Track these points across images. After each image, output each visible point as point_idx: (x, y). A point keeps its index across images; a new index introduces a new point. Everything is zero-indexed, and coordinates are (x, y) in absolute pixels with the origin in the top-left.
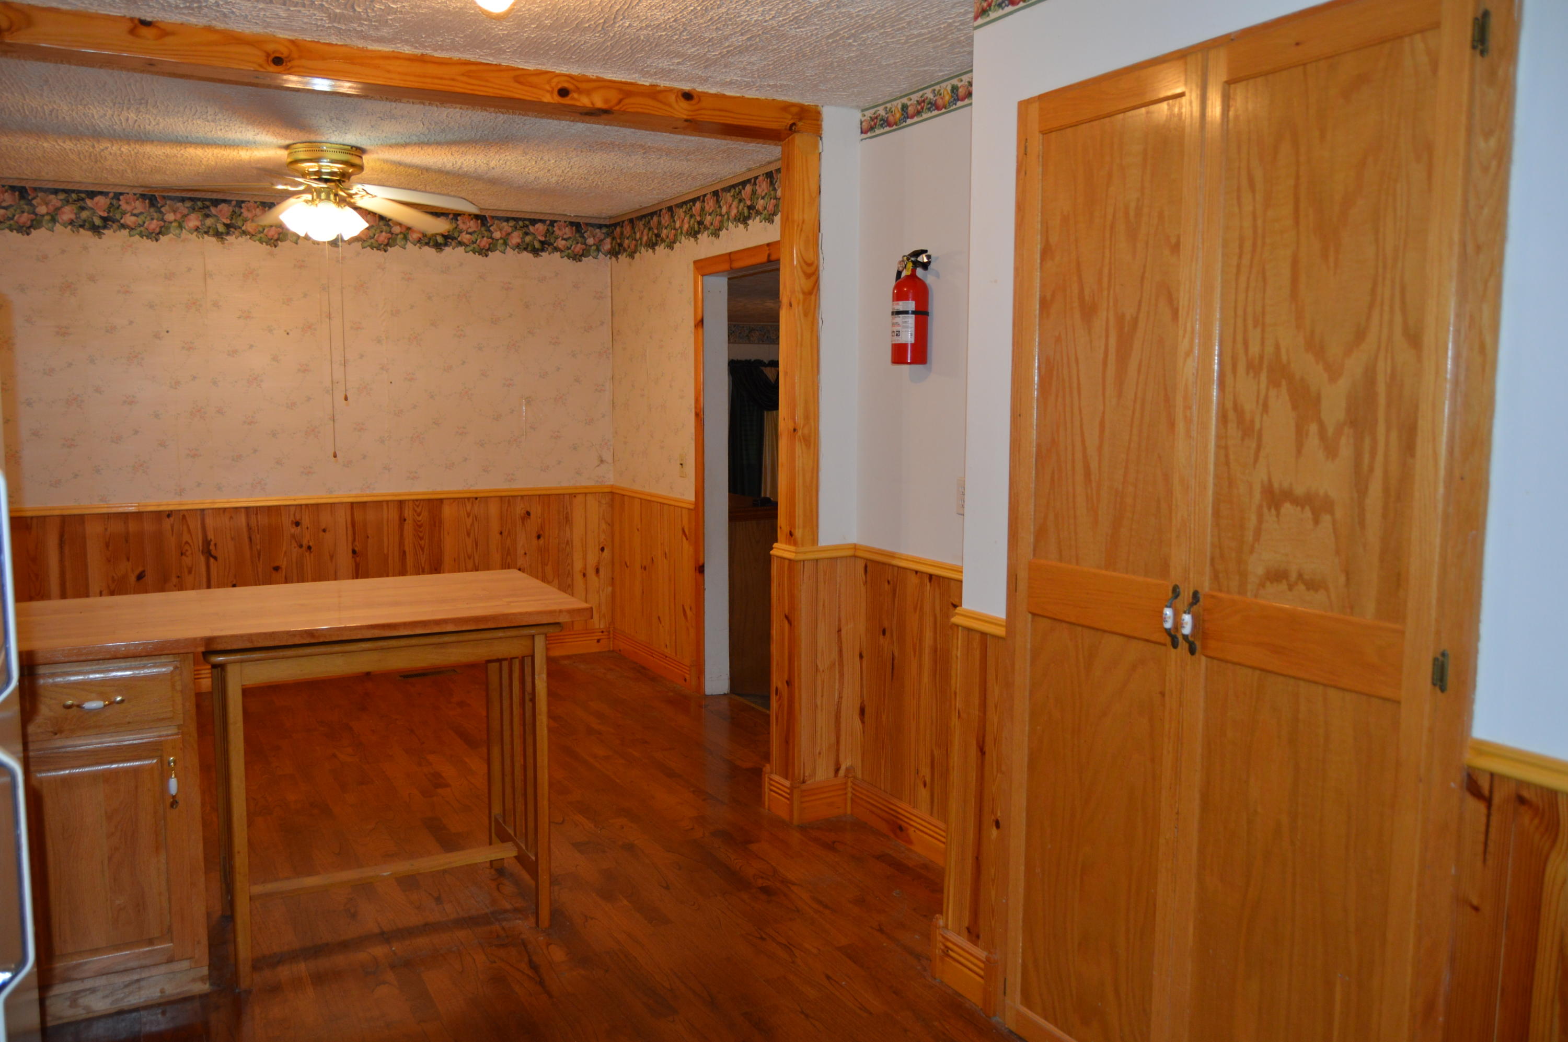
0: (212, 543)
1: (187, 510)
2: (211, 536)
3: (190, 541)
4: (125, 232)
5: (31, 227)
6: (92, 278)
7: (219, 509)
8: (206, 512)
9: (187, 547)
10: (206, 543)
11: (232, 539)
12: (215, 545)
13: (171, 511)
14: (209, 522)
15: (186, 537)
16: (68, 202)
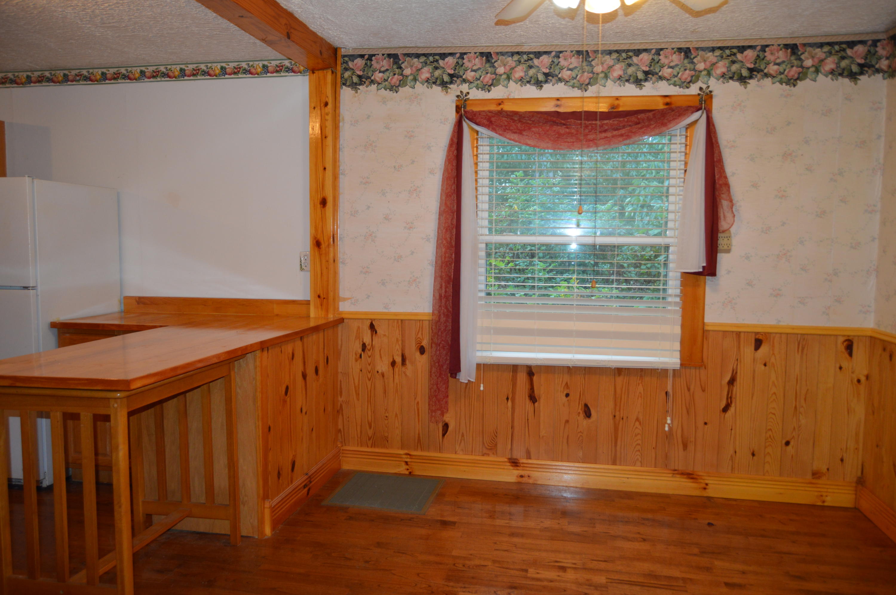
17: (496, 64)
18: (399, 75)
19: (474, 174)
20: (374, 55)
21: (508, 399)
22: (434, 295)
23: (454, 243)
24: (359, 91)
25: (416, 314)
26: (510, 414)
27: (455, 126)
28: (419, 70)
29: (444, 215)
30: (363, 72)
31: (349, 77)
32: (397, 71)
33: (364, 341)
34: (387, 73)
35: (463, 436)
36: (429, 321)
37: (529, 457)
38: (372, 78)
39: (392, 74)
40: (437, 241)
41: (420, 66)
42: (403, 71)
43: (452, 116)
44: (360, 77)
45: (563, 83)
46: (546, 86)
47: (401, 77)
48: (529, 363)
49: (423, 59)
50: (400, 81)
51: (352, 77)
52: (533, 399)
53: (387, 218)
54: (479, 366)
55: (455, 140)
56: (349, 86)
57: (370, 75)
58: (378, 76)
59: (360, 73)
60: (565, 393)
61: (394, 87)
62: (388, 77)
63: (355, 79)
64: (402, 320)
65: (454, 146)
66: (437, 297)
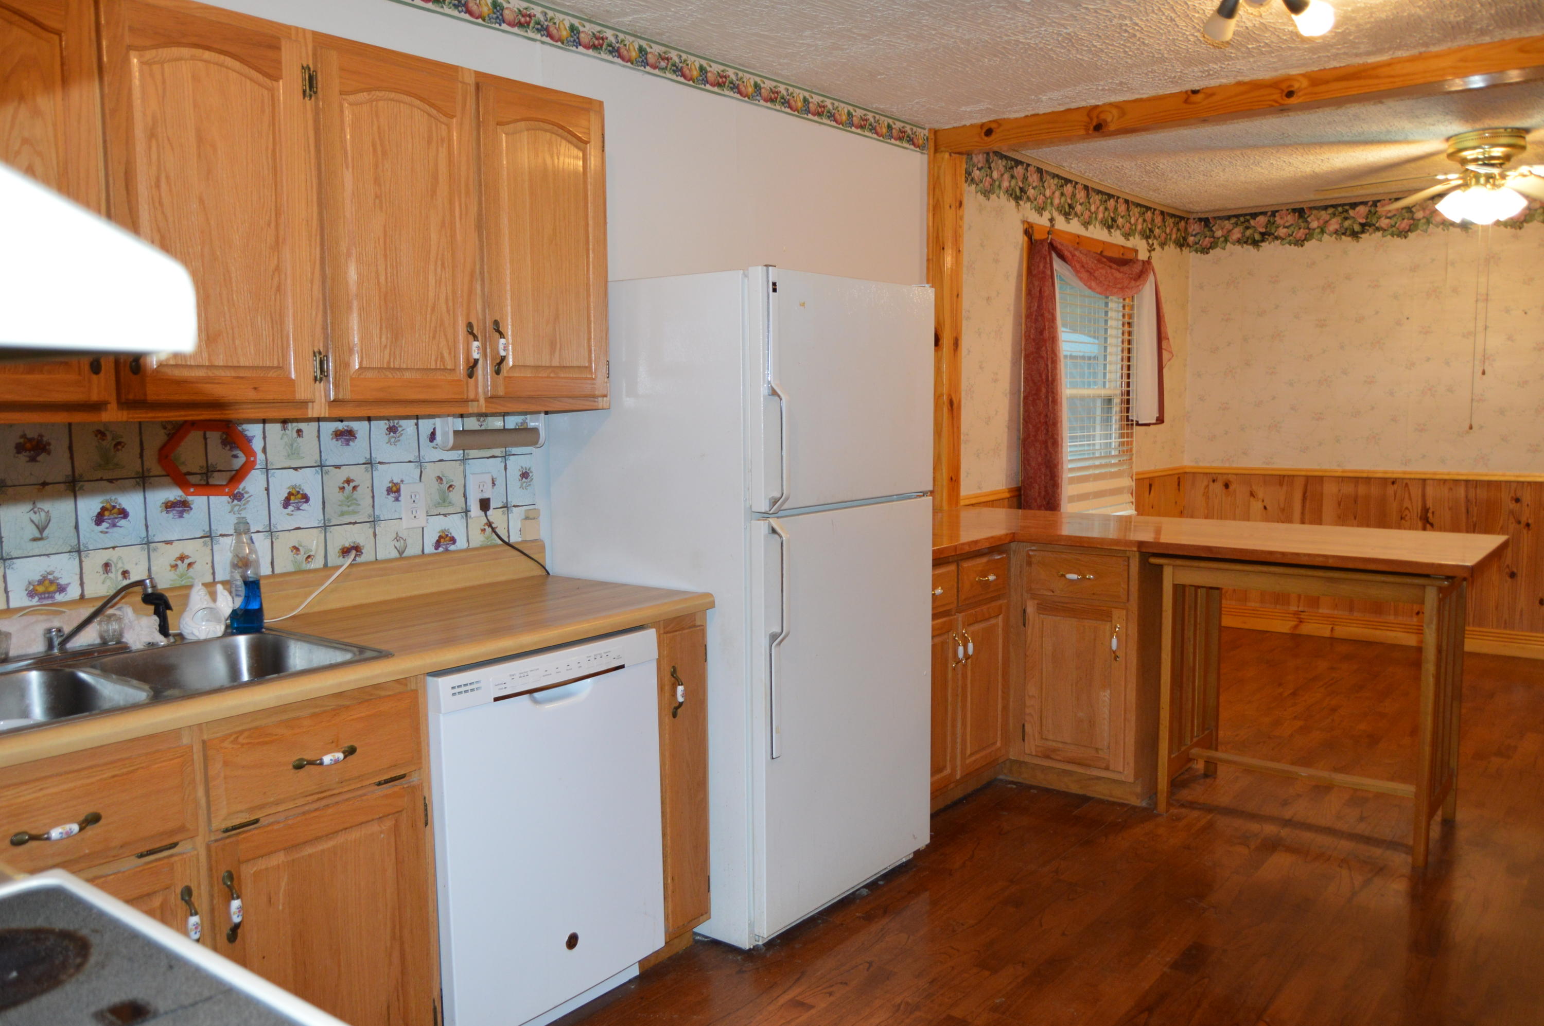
0: (1430, 511)
1: (1410, 479)
2: (1429, 504)
3: (1410, 507)
4: (1379, 234)
5: (1305, 239)
6: (1348, 277)
7: (1440, 480)
8: (1428, 482)
9: (1407, 512)
10: (1425, 510)
11: (1450, 509)
12: (1433, 513)
13: (1396, 479)
14: (1430, 491)
15: (1407, 504)
16: (1334, 215)
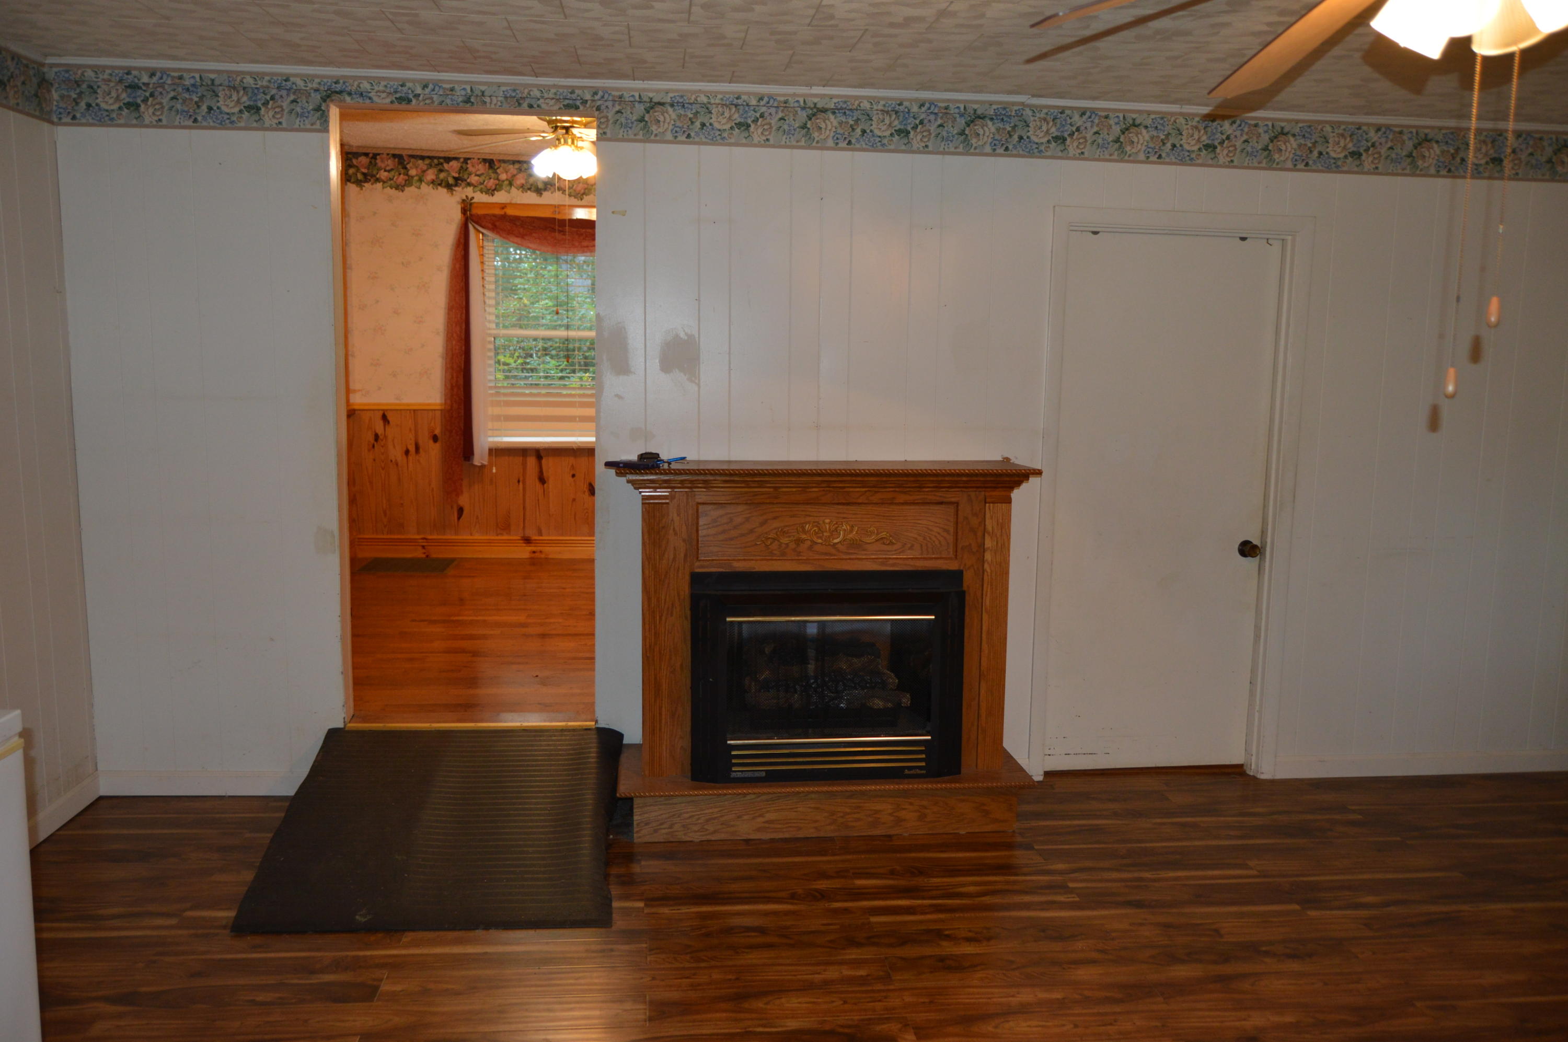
17: (498, 171)
18: (404, 174)
19: (481, 273)
20: (379, 154)
21: (519, 481)
22: (445, 385)
23: (463, 337)
24: (364, 188)
25: (429, 405)
26: (521, 495)
27: (461, 228)
28: (424, 171)
29: (454, 311)
30: (368, 169)
31: (353, 173)
32: (402, 171)
33: (377, 432)
34: (393, 173)
35: (477, 518)
36: (441, 410)
37: (540, 534)
38: (378, 176)
39: (397, 173)
40: (447, 335)
41: (425, 168)
42: (408, 172)
43: (457, 216)
44: (364, 174)
45: (561, 192)
46: (545, 194)
47: (406, 177)
48: (538, 446)
49: (427, 161)
50: (406, 181)
51: (356, 175)
52: (542, 480)
53: (396, 312)
54: (491, 450)
55: (462, 241)
56: (353, 183)
57: (375, 172)
58: (383, 175)
59: (365, 171)
60: (571, 473)
61: (400, 187)
62: (394, 177)
63: (360, 176)
64: (414, 410)
65: (461, 247)
66: (449, 387)
